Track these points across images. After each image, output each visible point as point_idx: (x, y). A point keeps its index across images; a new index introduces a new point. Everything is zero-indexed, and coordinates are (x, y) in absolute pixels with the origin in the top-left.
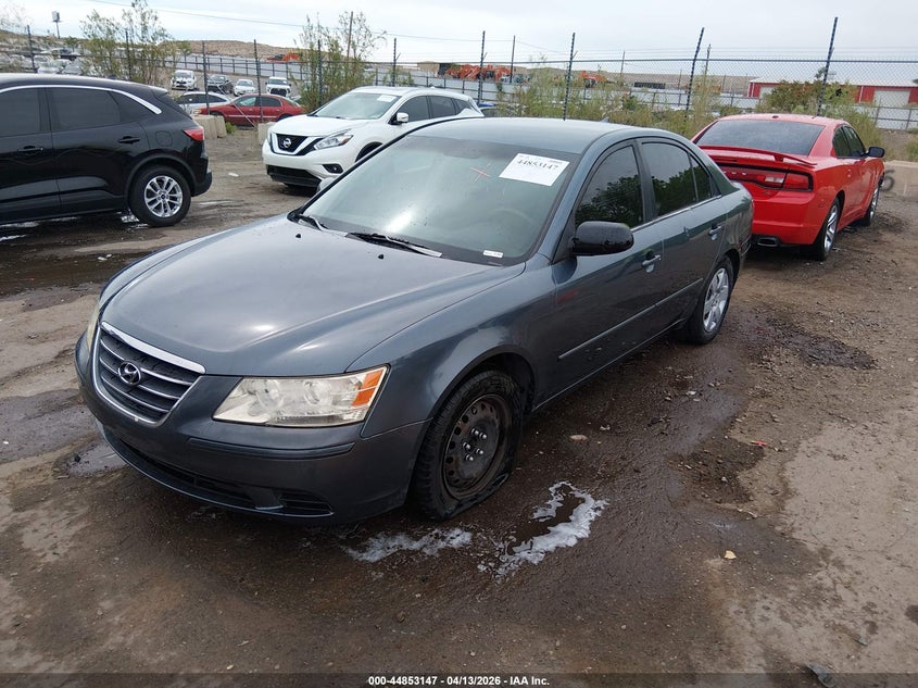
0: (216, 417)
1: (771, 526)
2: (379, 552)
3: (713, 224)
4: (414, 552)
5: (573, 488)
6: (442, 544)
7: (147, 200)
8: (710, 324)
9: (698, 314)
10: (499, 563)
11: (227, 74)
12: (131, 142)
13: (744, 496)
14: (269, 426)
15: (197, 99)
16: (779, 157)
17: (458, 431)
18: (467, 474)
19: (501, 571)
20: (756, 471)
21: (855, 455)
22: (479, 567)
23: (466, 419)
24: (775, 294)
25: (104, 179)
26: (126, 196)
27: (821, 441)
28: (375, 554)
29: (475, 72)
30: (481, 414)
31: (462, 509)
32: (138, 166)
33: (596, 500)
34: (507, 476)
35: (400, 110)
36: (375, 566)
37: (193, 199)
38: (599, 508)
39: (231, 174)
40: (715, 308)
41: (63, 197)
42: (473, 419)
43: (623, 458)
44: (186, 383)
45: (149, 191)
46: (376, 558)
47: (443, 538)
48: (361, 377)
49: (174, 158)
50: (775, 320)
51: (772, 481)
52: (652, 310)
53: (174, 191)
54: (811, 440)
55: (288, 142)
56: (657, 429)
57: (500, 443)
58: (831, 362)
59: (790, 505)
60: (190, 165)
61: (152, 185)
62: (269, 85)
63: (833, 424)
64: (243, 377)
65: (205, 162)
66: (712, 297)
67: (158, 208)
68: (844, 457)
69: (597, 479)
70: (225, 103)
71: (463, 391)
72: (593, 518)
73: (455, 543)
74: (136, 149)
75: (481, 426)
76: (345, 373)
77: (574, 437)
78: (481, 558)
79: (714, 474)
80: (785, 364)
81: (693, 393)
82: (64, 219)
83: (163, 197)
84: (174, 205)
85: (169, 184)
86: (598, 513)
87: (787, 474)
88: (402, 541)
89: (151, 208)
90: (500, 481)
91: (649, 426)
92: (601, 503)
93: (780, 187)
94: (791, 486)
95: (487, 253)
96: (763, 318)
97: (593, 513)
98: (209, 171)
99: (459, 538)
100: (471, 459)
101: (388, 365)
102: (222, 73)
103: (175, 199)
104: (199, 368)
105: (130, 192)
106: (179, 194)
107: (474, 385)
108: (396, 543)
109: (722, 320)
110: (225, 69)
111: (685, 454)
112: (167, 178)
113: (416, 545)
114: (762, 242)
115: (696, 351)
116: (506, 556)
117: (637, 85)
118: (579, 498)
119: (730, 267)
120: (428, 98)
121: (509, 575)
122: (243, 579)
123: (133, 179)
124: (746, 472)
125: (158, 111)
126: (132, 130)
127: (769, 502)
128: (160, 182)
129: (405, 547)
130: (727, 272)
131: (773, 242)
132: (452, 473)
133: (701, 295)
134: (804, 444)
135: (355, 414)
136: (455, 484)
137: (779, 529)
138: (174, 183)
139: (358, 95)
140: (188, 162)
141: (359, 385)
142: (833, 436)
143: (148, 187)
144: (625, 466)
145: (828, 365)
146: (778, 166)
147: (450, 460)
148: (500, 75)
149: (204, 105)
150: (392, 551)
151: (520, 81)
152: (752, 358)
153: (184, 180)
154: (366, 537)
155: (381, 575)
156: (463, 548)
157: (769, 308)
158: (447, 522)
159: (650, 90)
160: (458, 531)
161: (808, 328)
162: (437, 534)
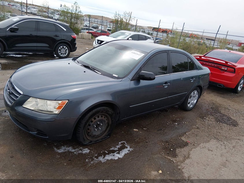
0: (23, 106)
1: (178, 166)
2: (62, 150)
3: (192, 78)
4: (72, 152)
5: (126, 143)
6: (80, 152)
7: (59, 51)
8: (190, 106)
9: (185, 102)
10: (93, 160)
11: (98, 24)
12: (57, 37)
13: (175, 156)
14: (34, 111)
15: (87, 29)
16: (227, 63)
17: (92, 122)
18: (94, 134)
19: (92, 162)
20: (183, 149)
21: (216, 150)
22: (87, 160)
23: (95, 119)
24: (218, 101)
25: (49, 45)
26: (54, 49)
27: (207, 145)
28: (61, 151)
29: (162, 31)
30: (100, 118)
31: (91, 143)
32: (58, 43)
33: (130, 148)
34: (109, 136)
35: (130, 37)
36: (59, 154)
37: (71, 53)
38: (130, 151)
39: (87, 48)
40: (192, 101)
41: (38, 48)
42: (97, 119)
43: (145, 138)
44: (18, 96)
45: (60, 49)
46: (61, 152)
47: (82, 150)
48: (60, 102)
49: (68, 42)
50: (214, 108)
51: (186, 153)
52: (167, 98)
53: (66, 50)
54: (205, 143)
55: (99, 42)
56: (159, 132)
57: (107, 127)
58: (225, 123)
59: (187, 161)
60: (71, 44)
61: (61, 48)
62: (107, 28)
63: (215, 141)
64: (31, 97)
65: (75, 44)
66: (192, 98)
67: (61, 54)
68: (212, 151)
69: (134, 142)
70: (93, 31)
71: (94, 111)
72: (126, 153)
73: (84, 152)
74: (58, 38)
75: (101, 121)
76: (55, 100)
77: (134, 130)
78: (89, 158)
79: (170, 147)
80: (210, 120)
81: (176, 124)
82: (40, 53)
83: (63, 51)
84: (66, 54)
85: (65, 48)
86: (129, 152)
87: (191, 152)
88: (70, 149)
89: (60, 53)
90: (106, 138)
91: (158, 130)
92: (131, 149)
93: (226, 71)
94: (190, 156)
95: (114, 75)
96: (210, 107)
97: (127, 152)
98: (76, 46)
99: (86, 151)
100: (96, 130)
101: (68, 100)
102: (97, 24)
103: (66, 52)
104: (22, 93)
105: (55, 49)
106: (67, 51)
107: (98, 110)
108: (68, 149)
109: (195, 105)
110: (98, 23)
111: (164, 140)
112: (65, 47)
113: (73, 151)
114: (219, 85)
115: (184, 112)
116: (95, 159)
117: (207, 39)
118: (126, 147)
119: (199, 90)
120: (139, 35)
121: (93, 164)
122: (24, 150)
123: (56, 46)
124: (180, 149)
125: (65, 30)
126: (58, 34)
127: (181, 159)
128: (63, 47)
129: (70, 150)
130: (198, 91)
131: (221, 86)
132: (89, 133)
133: (188, 97)
134: (202, 144)
135: (57, 112)
136: (90, 136)
137: (179, 167)
138: (66, 48)
139: (120, 32)
140: (71, 43)
141: (59, 104)
142: (213, 144)
143: (60, 48)
144: (144, 140)
145: (223, 123)
146: (226, 65)
147: (89, 129)
148: (168, 32)
149: (88, 31)
150: (66, 151)
151: (174, 34)
152: (200, 117)
153: (69, 48)
154: (61, 145)
155: (59, 156)
156: (85, 154)
157: (214, 104)
158: (85, 146)
159: (210, 41)
160: (87, 149)
161: (222, 112)
162: (81, 149)
